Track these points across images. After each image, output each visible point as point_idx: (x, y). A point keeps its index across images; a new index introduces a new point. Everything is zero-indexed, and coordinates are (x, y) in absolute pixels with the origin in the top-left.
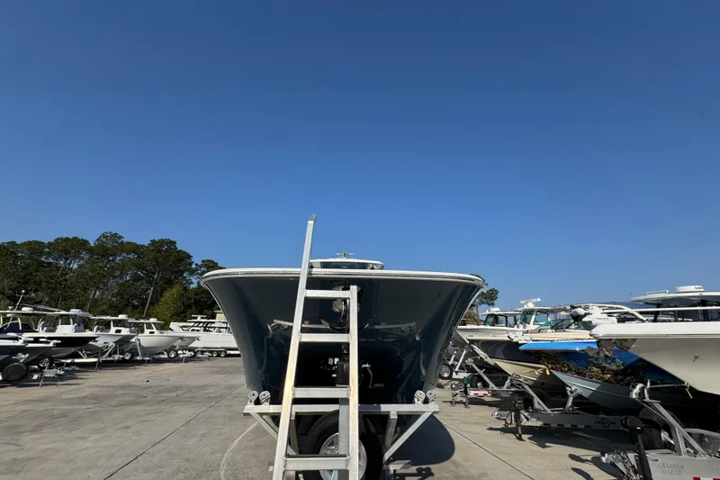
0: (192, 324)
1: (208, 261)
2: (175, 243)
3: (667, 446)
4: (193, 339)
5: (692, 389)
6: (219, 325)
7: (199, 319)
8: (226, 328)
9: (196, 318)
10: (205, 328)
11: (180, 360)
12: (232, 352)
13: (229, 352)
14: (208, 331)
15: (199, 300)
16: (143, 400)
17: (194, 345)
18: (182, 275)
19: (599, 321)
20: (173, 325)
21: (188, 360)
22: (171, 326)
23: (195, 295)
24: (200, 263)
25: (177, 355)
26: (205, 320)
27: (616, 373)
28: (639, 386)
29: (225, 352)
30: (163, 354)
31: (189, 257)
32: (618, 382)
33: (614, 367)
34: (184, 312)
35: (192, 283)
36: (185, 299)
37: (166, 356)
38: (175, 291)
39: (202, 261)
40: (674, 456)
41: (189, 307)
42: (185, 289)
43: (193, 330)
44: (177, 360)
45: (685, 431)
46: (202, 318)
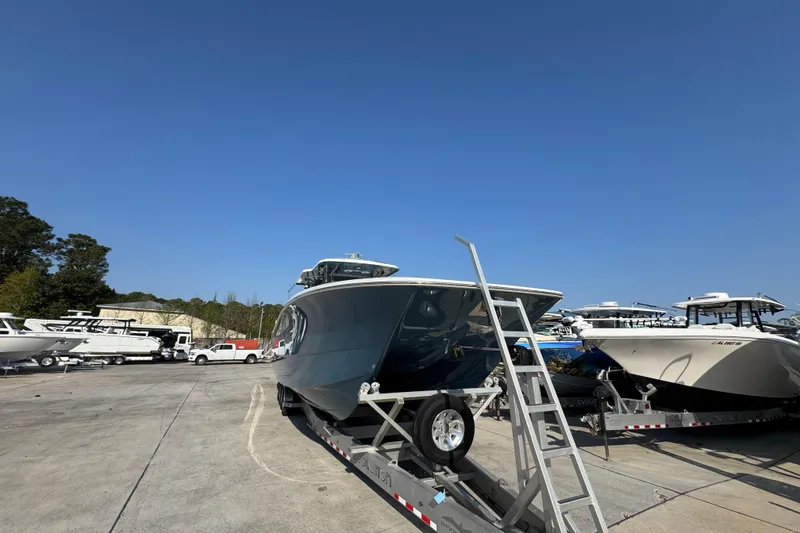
0: (68, 322)
1: (80, 236)
2: (25, 205)
3: (609, 410)
4: (77, 342)
5: (627, 372)
6: (110, 324)
7: (79, 315)
8: (124, 328)
9: (75, 314)
10: (90, 327)
11: (61, 370)
12: (133, 358)
13: (128, 358)
14: (94, 331)
15: (72, 290)
16: (60, 417)
17: (79, 349)
18: (29, 253)
19: (582, 327)
20: (29, 323)
21: (71, 368)
22: (26, 324)
23: (64, 282)
24: (65, 238)
25: (54, 362)
26: (91, 317)
27: (566, 366)
28: (603, 371)
29: (124, 359)
30: (30, 361)
31: (47, 227)
32: (565, 373)
33: (565, 362)
34: (44, 305)
35: (50, 265)
36: (46, 288)
37: (35, 364)
38: (29, 275)
39: (71, 236)
40: (616, 415)
41: (55, 298)
42: (44, 272)
43: (71, 330)
44: (54, 369)
45: (622, 399)
46: (84, 314)
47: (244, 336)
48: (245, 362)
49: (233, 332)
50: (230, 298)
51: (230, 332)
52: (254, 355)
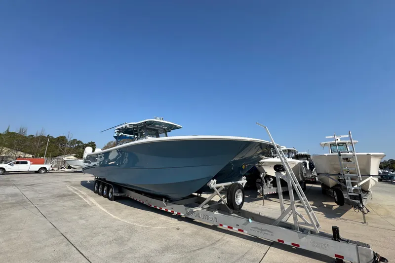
28: (262, 174)
47: (31, 156)
48: (36, 172)
49: (22, 153)
50: (21, 130)
51: (19, 153)
52: (45, 168)
